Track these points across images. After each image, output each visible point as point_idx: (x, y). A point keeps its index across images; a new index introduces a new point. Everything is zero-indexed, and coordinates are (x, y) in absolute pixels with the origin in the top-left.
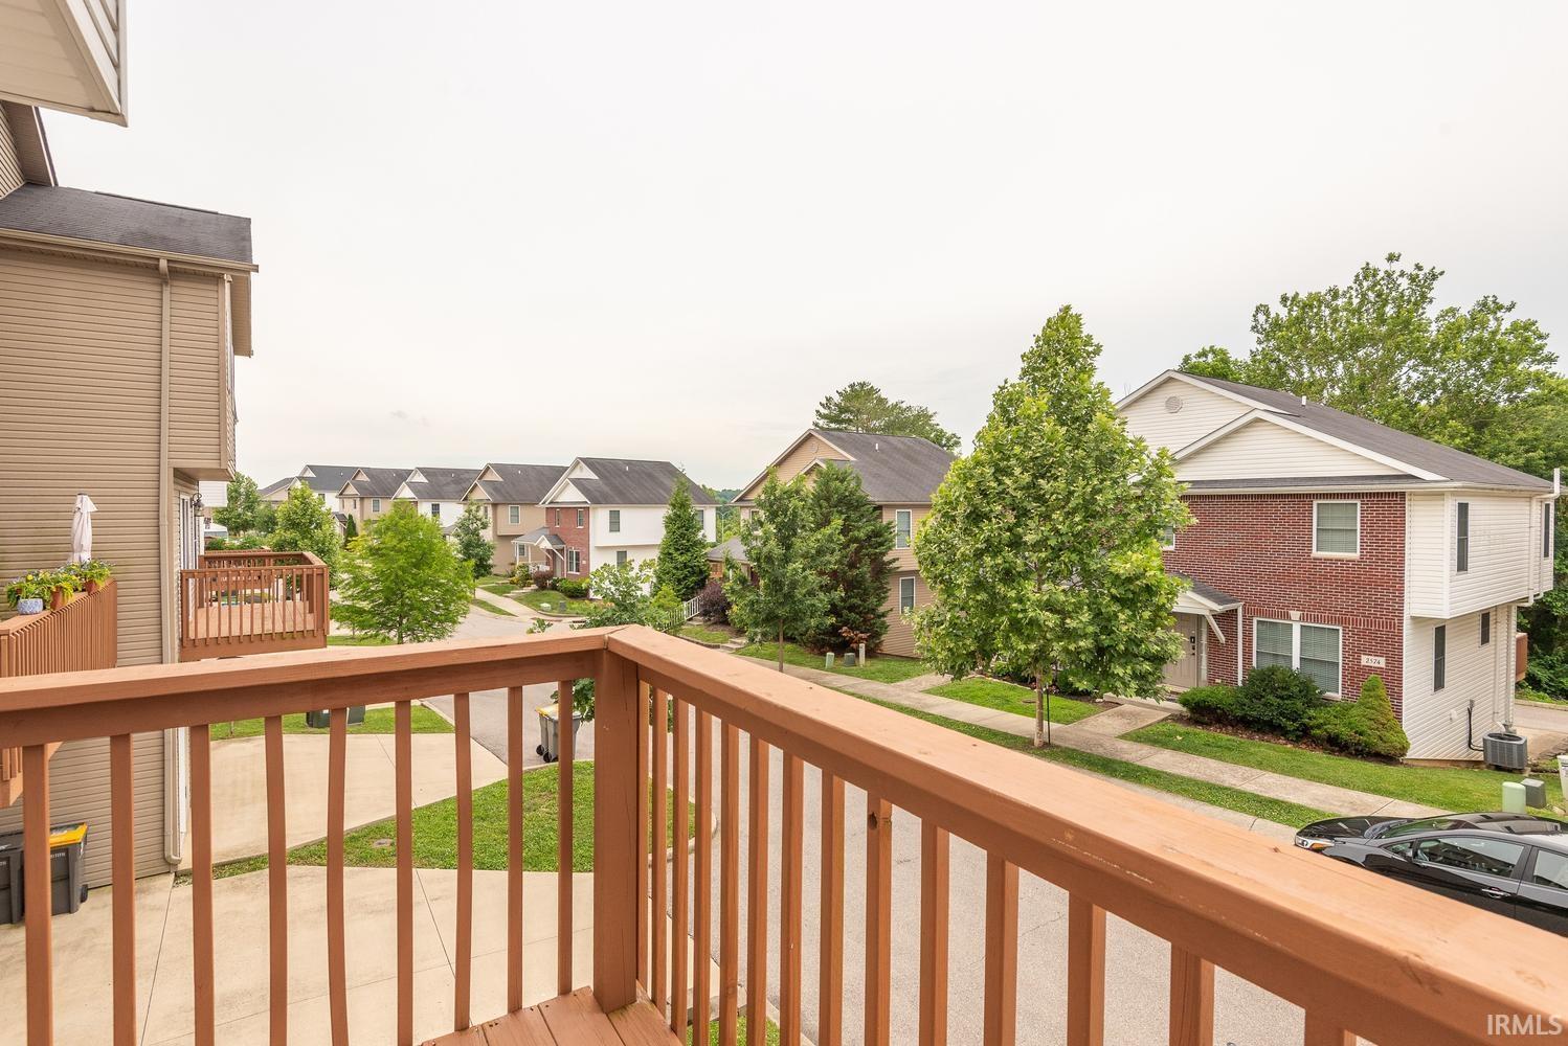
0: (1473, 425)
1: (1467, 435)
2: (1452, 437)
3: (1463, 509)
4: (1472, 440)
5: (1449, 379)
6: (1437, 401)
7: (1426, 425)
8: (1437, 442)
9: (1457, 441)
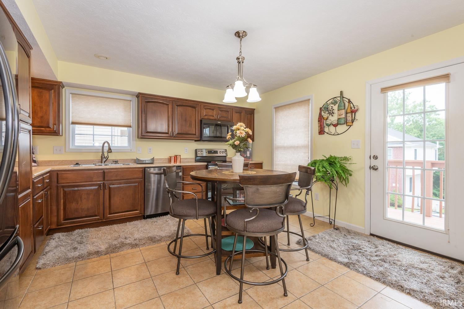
0: (420, 130)
1: (418, 133)
2: (414, 134)
3: (416, 150)
4: (419, 134)
5: (414, 119)
6: (411, 124)
7: (408, 131)
8: (410, 135)
9: (415, 135)
